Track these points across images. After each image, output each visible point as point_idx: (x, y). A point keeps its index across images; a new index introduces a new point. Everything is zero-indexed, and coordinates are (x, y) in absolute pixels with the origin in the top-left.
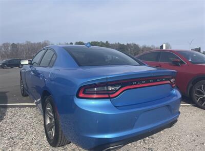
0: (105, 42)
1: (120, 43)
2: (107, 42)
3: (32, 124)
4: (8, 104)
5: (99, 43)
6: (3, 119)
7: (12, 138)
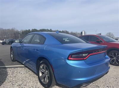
0: (50, 29)
1: (58, 30)
2: (51, 29)
3: (27, 77)
4: (6, 66)
5: (46, 30)
6: (7, 75)
7: (19, 85)
